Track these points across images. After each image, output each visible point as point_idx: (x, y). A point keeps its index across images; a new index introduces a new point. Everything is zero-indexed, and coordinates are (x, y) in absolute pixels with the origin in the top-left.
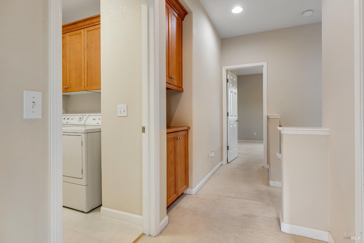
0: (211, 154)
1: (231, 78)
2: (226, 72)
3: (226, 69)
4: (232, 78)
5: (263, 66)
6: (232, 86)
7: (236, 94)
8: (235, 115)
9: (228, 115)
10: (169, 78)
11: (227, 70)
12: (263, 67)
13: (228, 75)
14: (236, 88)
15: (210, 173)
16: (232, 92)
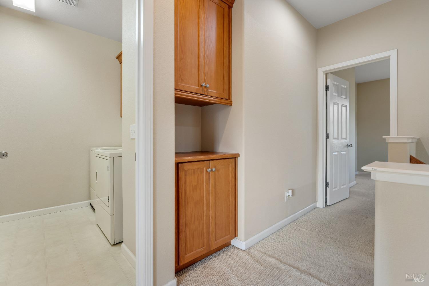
0: (288, 193)
1: (334, 84)
2: (325, 76)
3: (324, 72)
4: (337, 84)
5: (389, 56)
6: (338, 96)
7: (346, 106)
8: (344, 136)
9: (327, 137)
10: (198, 87)
11: (326, 72)
12: (389, 59)
13: (329, 80)
14: (346, 98)
15: (286, 219)
16: (338, 104)
